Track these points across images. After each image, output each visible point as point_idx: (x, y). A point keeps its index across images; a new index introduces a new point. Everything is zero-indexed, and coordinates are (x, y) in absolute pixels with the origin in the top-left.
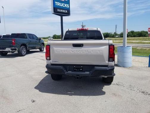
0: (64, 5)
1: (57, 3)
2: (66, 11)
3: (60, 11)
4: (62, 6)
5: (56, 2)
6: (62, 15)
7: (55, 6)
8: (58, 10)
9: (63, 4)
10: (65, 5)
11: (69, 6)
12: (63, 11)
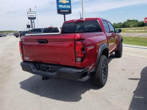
0: (66, 7)
2: (68, 11)
3: (63, 11)
4: (64, 7)
5: (59, 6)
6: (64, 14)
7: (59, 8)
8: (61, 11)
10: (67, 6)
11: (71, 6)
12: (65, 11)
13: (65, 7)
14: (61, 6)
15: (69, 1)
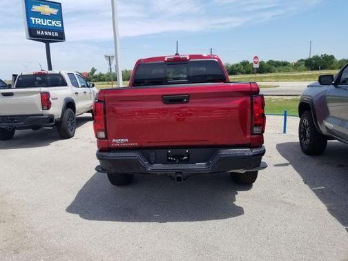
0: (50, 23)
1: (35, 20)
2: (57, 34)
3: (42, 33)
4: (45, 24)
5: (33, 19)
6: (47, 40)
7: (31, 26)
8: (38, 32)
9: (48, 21)
10: (53, 23)
11: (62, 23)
12: (50, 33)
13: (47, 22)
14: (38, 21)
15: (57, 11)
